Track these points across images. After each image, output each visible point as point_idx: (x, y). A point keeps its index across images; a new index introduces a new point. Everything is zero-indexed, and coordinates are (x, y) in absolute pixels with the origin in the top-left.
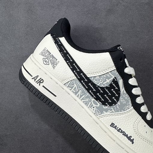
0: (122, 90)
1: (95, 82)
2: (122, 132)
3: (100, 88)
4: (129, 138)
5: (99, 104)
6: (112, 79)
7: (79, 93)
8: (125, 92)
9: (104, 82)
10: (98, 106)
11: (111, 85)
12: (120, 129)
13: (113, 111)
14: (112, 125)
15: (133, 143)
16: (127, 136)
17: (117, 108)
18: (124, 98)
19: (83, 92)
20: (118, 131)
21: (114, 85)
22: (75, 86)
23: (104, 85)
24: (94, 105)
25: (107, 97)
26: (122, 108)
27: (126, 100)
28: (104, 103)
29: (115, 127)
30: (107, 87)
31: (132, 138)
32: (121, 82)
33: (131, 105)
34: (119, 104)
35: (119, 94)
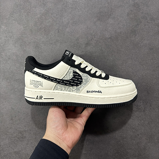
0: (81, 73)
1: (66, 79)
2: (94, 92)
3: (70, 80)
4: (99, 92)
5: (75, 87)
6: (72, 72)
7: (63, 89)
8: (83, 73)
9: (70, 76)
10: (75, 88)
11: (74, 75)
12: (92, 91)
13: (83, 85)
14: (88, 92)
15: (101, 93)
16: (97, 92)
17: (84, 83)
18: (84, 76)
19: (64, 87)
20: (92, 92)
22: (59, 87)
23: (71, 77)
24: (74, 89)
25: (76, 82)
26: (87, 81)
27: (86, 77)
28: (77, 85)
29: (90, 92)
31: (100, 91)
32: (77, 71)
35: (80, 76)
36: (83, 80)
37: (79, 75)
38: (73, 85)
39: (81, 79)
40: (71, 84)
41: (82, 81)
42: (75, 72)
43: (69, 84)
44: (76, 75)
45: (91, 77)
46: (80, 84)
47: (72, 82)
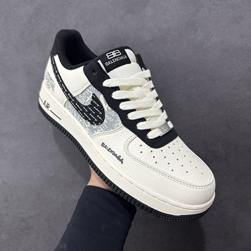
0: (106, 106)
1: (80, 101)
2: (111, 152)
6: (92, 95)
7: (75, 114)
8: (109, 108)
9: (86, 100)
10: (89, 126)
12: (110, 149)
13: (102, 130)
14: (103, 145)
15: (122, 163)
16: (116, 155)
17: (105, 127)
18: (110, 115)
20: (108, 150)
21: (94, 102)
22: (70, 107)
23: (87, 103)
24: (87, 126)
25: (93, 116)
26: (111, 127)
27: (113, 117)
28: (92, 123)
29: (105, 147)
30: (89, 106)
31: (121, 158)
33: (121, 122)
34: (107, 122)
35: (103, 111)
37: (101, 108)
38: (86, 119)
39: (103, 118)
40: (84, 115)
41: (102, 122)
43: (82, 113)
44: (96, 105)
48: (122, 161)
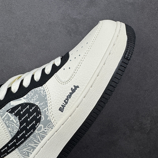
0: (22, 100)
1: (16, 131)
2: (67, 99)
3: (20, 126)
4: (73, 91)
5: (40, 125)
6: (9, 114)
7: (33, 145)
8: (25, 97)
9: (14, 122)
10: (43, 126)
11: (16, 115)
12: (65, 101)
14: (61, 110)
15: (78, 87)
16: (71, 94)
17: (43, 105)
18: (32, 97)
19: (30, 142)
20: (66, 103)
23: (17, 122)
24: (43, 129)
25: (31, 118)
27: (35, 95)
28: (38, 121)
29: (63, 106)
31: (74, 88)
32: (14, 103)
33: (40, 87)
34: (39, 102)
35: (26, 104)
36: (37, 104)
37: (23, 106)
38: (34, 128)
39: (32, 105)
40: (31, 129)
41: (37, 107)
42: (12, 111)
43: (28, 131)
44: (20, 111)
45: (42, 85)
46: (39, 113)
47: (27, 125)
48: (76, 87)
